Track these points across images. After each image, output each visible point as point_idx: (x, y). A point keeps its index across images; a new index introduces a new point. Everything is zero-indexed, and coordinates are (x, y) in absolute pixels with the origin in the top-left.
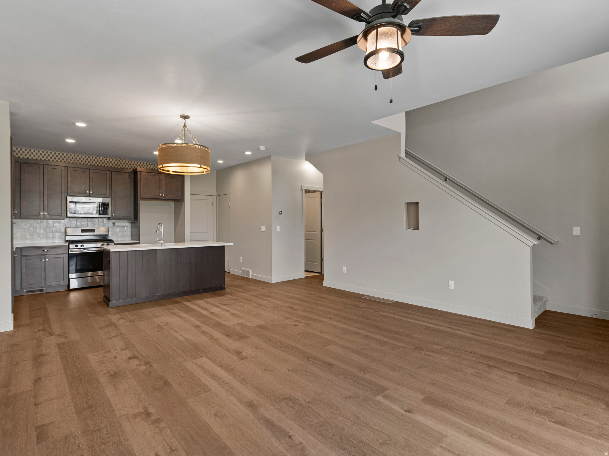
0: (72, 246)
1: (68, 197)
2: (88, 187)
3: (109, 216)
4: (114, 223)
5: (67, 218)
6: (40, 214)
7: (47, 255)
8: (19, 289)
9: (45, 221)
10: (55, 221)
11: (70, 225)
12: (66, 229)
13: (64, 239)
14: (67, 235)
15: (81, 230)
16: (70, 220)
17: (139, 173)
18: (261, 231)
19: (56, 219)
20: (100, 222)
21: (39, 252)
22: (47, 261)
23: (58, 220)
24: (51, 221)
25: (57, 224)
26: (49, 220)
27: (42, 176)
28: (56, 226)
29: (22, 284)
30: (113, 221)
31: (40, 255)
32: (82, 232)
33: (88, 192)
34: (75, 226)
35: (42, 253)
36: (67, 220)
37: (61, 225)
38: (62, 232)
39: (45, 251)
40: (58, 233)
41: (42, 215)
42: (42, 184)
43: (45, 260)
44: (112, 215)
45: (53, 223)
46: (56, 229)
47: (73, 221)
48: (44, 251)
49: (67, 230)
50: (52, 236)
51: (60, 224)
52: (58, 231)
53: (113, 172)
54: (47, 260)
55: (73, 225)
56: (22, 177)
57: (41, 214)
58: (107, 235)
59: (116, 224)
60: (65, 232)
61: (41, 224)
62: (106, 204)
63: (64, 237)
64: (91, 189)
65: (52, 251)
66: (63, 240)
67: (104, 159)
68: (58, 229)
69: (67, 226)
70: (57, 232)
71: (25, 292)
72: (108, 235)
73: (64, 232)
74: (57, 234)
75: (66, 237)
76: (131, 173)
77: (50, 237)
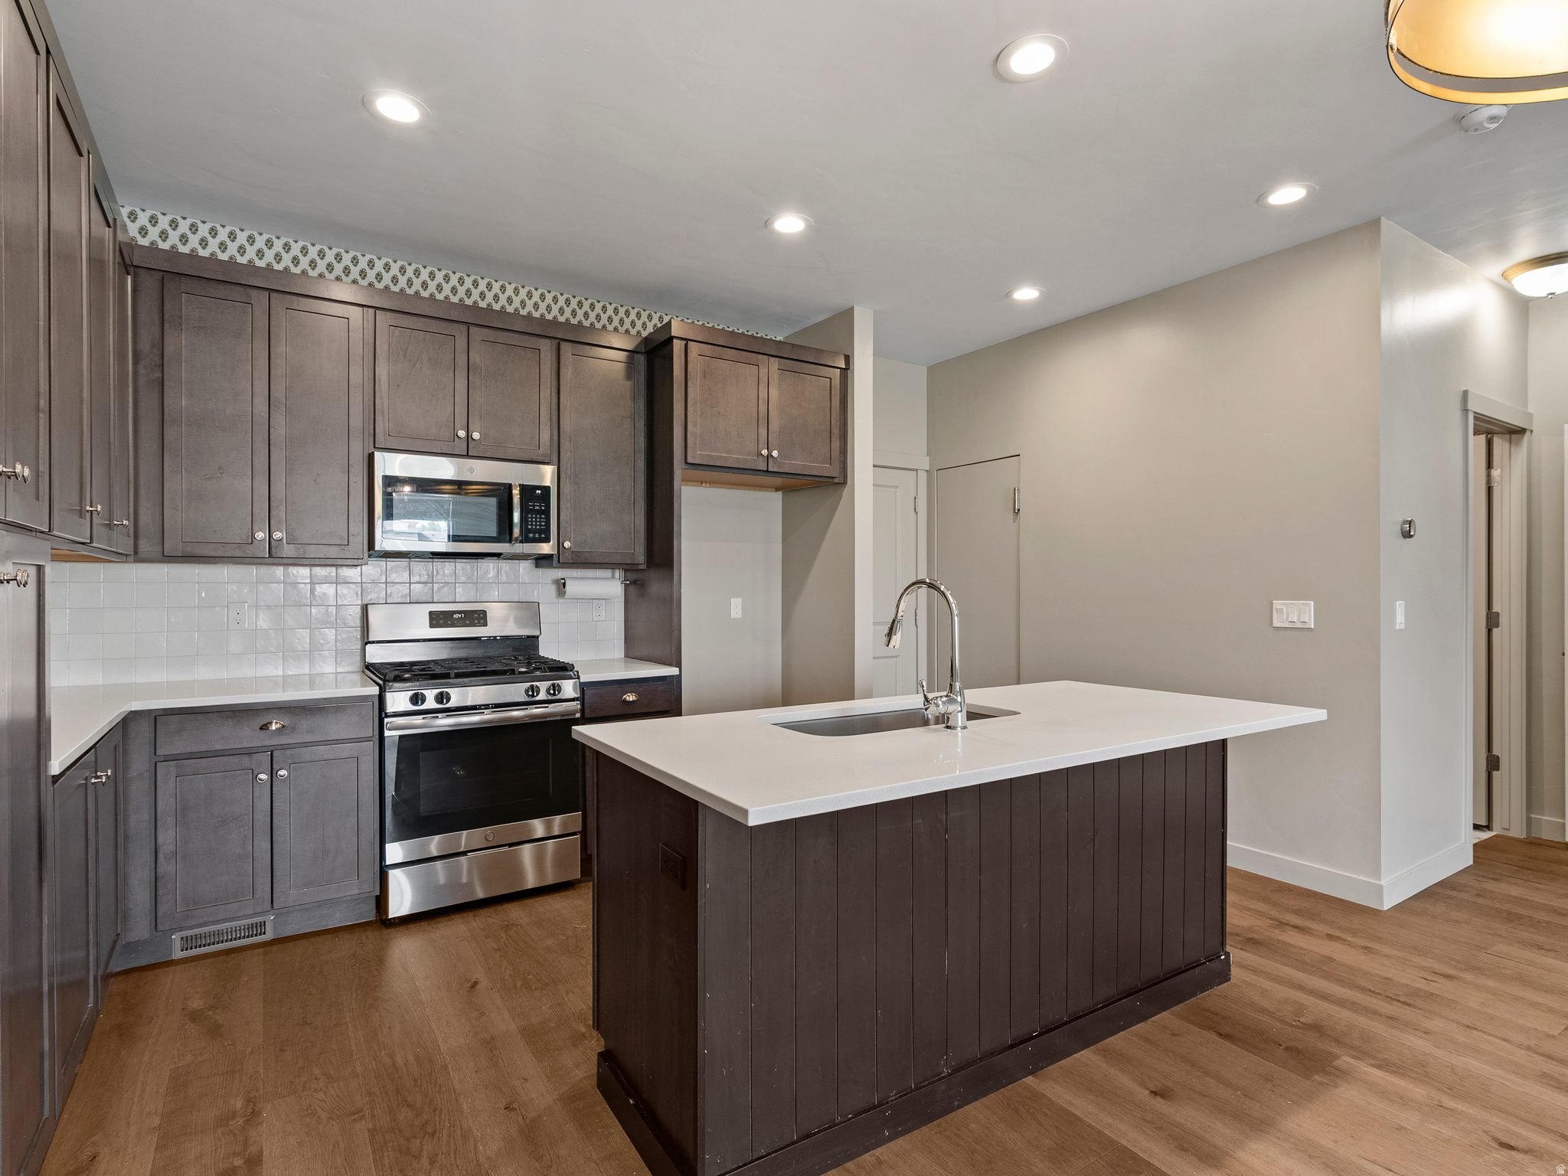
0: (398, 700)
1: (377, 455)
2: (461, 410)
3: (546, 548)
4: (561, 586)
5: (373, 562)
6: (253, 536)
7: (283, 747)
8: (146, 936)
9: (279, 571)
10: (318, 570)
11: (383, 594)
12: (365, 609)
13: (358, 658)
14: (370, 640)
15: (431, 613)
16: (381, 567)
17: (678, 346)
18: (1276, 624)
19: (325, 562)
20: (504, 578)
21: (247, 735)
22: (284, 781)
23: (333, 569)
24: (304, 572)
25: (329, 590)
26: (293, 570)
27: (261, 346)
28: (324, 594)
29: (161, 911)
30: (559, 573)
31: (249, 752)
32: (432, 626)
33: (462, 433)
34: (402, 597)
35: (256, 740)
36: (373, 569)
37: (345, 591)
38: (352, 624)
39: (274, 727)
40: (334, 631)
41: (263, 540)
42: (261, 387)
43: (272, 773)
44: (559, 544)
45: (312, 583)
46: (322, 609)
47: (394, 575)
48: (264, 727)
49: (374, 615)
50: (307, 646)
51: (339, 587)
52: (333, 619)
53: (564, 345)
54: (283, 772)
55: (399, 592)
56: (169, 348)
57: (260, 535)
58: (533, 637)
59: (571, 587)
60: (363, 627)
61: (261, 587)
62: (539, 492)
63: (359, 646)
64: (475, 423)
65: (307, 729)
66: (354, 664)
67: (523, 292)
68: (333, 610)
69: (371, 597)
70: (327, 624)
71: (178, 945)
72: (538, 637)
73: (358, 622)
74: (330, 633)
75: (368, 647)
76: (637, 352)
77: (300, 648)
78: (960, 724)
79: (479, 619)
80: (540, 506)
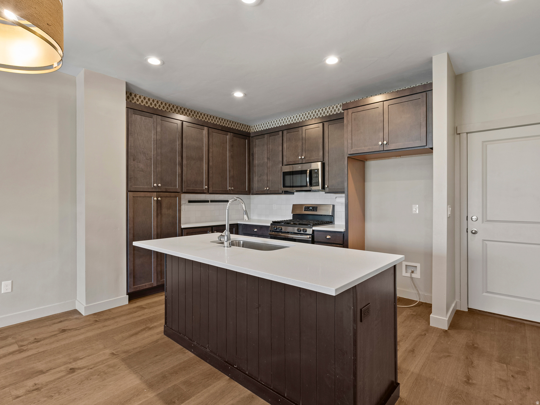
2: (301, 151)
3: (319, 188)
17: (345, 113)
27: (266, 146)
32: (305, 210)
33: (300, 157)
42: (266, 155)
56: (254, 151)
57: (265, 188)
62: (316, 171)
78: (226, 246)
79: (315, 209)
80: (316, 175)
